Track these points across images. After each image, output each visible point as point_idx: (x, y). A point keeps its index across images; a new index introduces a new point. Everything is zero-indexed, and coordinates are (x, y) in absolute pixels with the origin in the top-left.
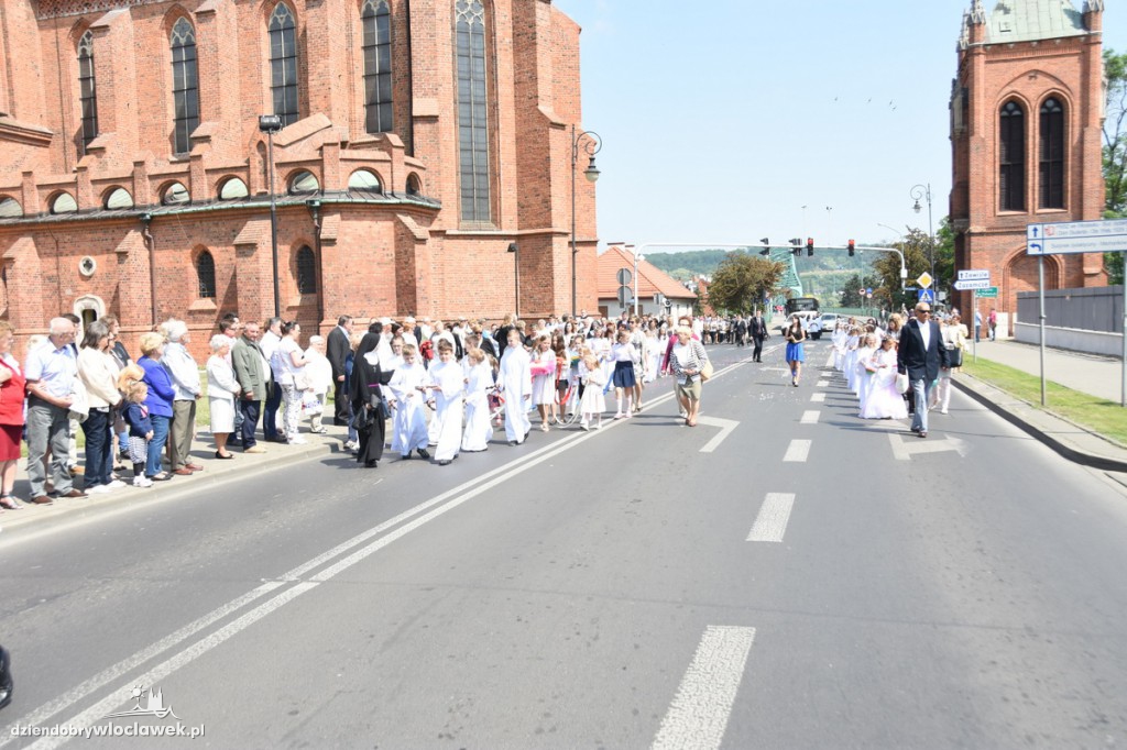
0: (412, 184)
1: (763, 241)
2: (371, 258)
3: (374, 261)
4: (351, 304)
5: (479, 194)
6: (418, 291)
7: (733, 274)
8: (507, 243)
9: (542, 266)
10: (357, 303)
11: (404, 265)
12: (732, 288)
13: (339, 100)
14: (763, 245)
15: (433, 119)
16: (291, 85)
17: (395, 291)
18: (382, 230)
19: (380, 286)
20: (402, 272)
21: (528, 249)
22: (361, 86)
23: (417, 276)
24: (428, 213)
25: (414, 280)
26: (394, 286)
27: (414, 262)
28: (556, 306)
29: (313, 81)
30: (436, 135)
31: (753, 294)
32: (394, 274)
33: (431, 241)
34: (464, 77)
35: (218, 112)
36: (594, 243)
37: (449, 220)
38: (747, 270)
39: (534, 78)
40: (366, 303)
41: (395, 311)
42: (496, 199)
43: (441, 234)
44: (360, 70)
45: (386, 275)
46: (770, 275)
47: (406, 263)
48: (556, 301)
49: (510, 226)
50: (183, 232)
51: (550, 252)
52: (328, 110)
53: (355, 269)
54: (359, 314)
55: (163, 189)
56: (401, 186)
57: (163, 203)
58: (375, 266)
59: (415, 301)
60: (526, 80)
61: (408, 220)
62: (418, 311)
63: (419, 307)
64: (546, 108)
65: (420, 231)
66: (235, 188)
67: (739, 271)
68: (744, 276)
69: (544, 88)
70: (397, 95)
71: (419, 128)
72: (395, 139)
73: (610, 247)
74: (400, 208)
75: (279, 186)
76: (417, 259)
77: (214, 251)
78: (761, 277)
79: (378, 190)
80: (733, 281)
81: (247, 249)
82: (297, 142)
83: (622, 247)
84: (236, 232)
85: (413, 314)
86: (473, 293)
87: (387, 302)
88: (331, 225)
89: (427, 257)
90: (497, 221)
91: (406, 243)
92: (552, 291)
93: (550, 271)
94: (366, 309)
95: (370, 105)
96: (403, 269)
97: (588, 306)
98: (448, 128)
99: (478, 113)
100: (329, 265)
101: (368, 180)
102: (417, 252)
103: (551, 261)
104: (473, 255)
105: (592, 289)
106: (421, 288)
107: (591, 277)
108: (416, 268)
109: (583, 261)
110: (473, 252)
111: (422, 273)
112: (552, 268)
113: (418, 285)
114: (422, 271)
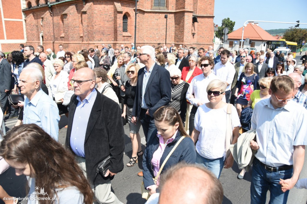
2: (105, 19)
3: (106, 20)
4: (97, 36)
6: (118, 32)
9: (181, 24)
10: (99, 36)
17: (113, 32)
19: (108, 30)
21: (178, 17)
26: (113, 30)
28: (184, 40)
32: (113, 25)
36: (213, 17)
40: (102, 36)
41: (113, 39)
45: (110, 25)
47: (116, 21)
48: (184, 38)
49: (172, 9)
50: (58, 11)
51: (184, 19)
53: (98, 23)
54: (100, 40)
57: (57, 1)
58: (106, 22)
63: (118, 38)
65: (121, 9)
73: (249, 23)
76: (118, 19)
83: (253, 23)
85: (117, 40)
86: (156, 34)
87: (110, 36)
90: (167, 7)
92: (183, 34)
93: (183, 26)
94: (102, 38)
100: (85, 21)
103: (184, 22)
104: (157, 19)
105: (210, 34)
106: (119, 30)
107: (209, 30)
108: (118, 23)
109: (207, 24)
110: (157, 18)
111: (120, 25)
112: (184, 25)
113: (118, 29)
114: (120, 24)
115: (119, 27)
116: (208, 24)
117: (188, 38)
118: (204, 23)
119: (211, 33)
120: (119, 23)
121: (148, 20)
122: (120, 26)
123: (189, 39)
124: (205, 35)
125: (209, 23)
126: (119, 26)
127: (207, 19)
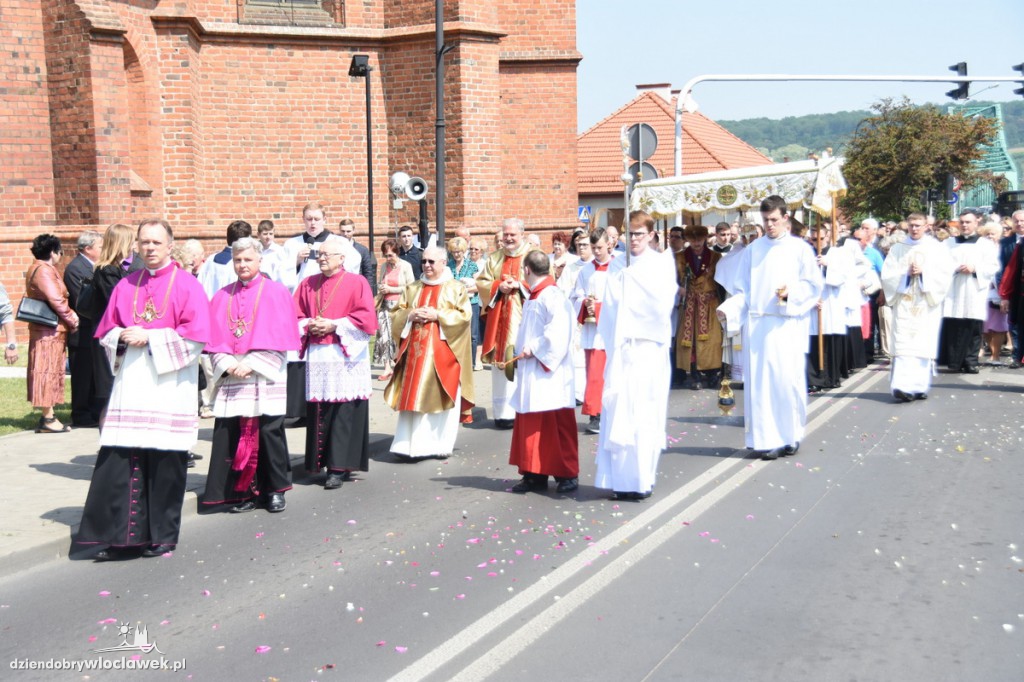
1: (955, 68)
6: (101, 161)
7: (886, 143)
11: (68, 98)
12: (883, 172)
14: (956, 76)
19: (7, 149)
20: (64, 115)
21: (408, 71)
23: (99, 123)
25: (91, 135)
26: (47, 148)
27: (89, 87)
28: (468, 206)
31: (927, 183)
36: (571, 64)
38: (917, 135)
41: (50, 212)
46: (962, 145)
47: (73, 91)
48: (468, 194)
51: (455, 78)
59: (94, 188)
62: (102, 214)
63: (102, 201)
67: (899, 137)
68: (910, 147)
73: (642, 92)
76: (95, 81)
78: (944, 149)
80: (886, 158)
83: (665, 93)
85: (91, 218)
86: (276, 174)
87: (29, 189)
92: (459, 171)
93: (453, 125)
96: (68, 107)
97: (555, 207)
102: (95, 64)
103: (459, 99)
104: (277, 84)
105: (565, 167)
106: (107, 154)
107: (562, 142)
108: (95, 107)
109: (546, 104)
110: (277, 78)
111: (113, 118)
112: (460, 117)
113: (99, 147)
114: (111, 111)
115: (107, 132)
116: (550, 106)
117: (483, 195)
118: (526, 102)
119: (570, 156)
120: (107, 104)
121: (224, 89)
122: (111, 125)
123: (488, 201)
124: (540, 173)
125: (554, 100)
126: (105, 124)
127: (540, 78)
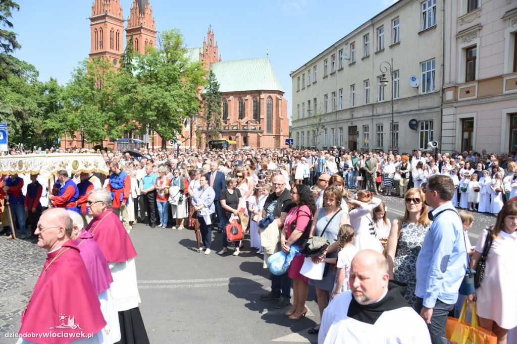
0: (260, 128)
5: (269, 129)
8: (273, 137)
13: (249, 115)
15: (263, 119)
16: (242, 111)
18: (256, 135)
22: (252, 112)
24: (262, 133)
29: (246, 112)
30: (263, 121)
33: (262, 136)
34: (268, 111)
35: (231, 115)
37: (265, 133)
39: (279, 112)
42: (272, 129)
43: (263, 135)
44: (252, 110)
45: (256, 141)
49: (274, 133)
50: (227, 134)
52: (248, 116)
53: (252, 140)
55: (224, 128)
56: (258, 129)
57: (224, 130)
58: (254, 140)
60: (277, 112)
61: (259, 134)
64: (280, 116)
65: (260, 135)
66: (235, 128)
69: (280, 113)
70: (258, 113)
71: (261, 120)
72: (258, 122)
74: (259, 132)
75: (241, 128)
77: (232, 137)
79: (255, 129)
81: (237, 137)
82: (243, 121)
84: (235, 135)
88: (249, 134)
89: (261, 139)
90: (272, 133)
91: (259, 137)
95: (254, 115)
98: (266, 120)
99: (270, 117)
100: (248, 140)
101: (254, 128)
